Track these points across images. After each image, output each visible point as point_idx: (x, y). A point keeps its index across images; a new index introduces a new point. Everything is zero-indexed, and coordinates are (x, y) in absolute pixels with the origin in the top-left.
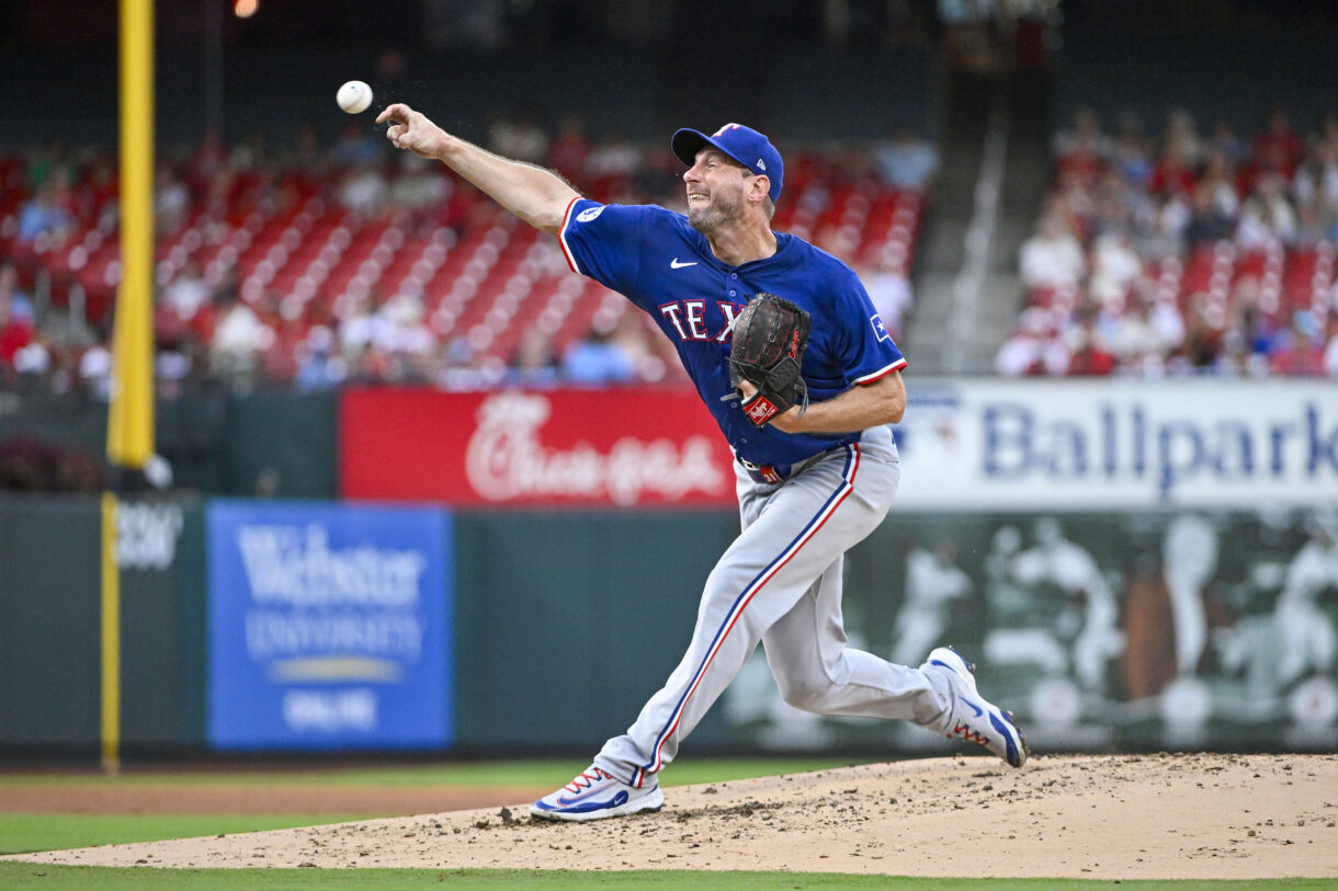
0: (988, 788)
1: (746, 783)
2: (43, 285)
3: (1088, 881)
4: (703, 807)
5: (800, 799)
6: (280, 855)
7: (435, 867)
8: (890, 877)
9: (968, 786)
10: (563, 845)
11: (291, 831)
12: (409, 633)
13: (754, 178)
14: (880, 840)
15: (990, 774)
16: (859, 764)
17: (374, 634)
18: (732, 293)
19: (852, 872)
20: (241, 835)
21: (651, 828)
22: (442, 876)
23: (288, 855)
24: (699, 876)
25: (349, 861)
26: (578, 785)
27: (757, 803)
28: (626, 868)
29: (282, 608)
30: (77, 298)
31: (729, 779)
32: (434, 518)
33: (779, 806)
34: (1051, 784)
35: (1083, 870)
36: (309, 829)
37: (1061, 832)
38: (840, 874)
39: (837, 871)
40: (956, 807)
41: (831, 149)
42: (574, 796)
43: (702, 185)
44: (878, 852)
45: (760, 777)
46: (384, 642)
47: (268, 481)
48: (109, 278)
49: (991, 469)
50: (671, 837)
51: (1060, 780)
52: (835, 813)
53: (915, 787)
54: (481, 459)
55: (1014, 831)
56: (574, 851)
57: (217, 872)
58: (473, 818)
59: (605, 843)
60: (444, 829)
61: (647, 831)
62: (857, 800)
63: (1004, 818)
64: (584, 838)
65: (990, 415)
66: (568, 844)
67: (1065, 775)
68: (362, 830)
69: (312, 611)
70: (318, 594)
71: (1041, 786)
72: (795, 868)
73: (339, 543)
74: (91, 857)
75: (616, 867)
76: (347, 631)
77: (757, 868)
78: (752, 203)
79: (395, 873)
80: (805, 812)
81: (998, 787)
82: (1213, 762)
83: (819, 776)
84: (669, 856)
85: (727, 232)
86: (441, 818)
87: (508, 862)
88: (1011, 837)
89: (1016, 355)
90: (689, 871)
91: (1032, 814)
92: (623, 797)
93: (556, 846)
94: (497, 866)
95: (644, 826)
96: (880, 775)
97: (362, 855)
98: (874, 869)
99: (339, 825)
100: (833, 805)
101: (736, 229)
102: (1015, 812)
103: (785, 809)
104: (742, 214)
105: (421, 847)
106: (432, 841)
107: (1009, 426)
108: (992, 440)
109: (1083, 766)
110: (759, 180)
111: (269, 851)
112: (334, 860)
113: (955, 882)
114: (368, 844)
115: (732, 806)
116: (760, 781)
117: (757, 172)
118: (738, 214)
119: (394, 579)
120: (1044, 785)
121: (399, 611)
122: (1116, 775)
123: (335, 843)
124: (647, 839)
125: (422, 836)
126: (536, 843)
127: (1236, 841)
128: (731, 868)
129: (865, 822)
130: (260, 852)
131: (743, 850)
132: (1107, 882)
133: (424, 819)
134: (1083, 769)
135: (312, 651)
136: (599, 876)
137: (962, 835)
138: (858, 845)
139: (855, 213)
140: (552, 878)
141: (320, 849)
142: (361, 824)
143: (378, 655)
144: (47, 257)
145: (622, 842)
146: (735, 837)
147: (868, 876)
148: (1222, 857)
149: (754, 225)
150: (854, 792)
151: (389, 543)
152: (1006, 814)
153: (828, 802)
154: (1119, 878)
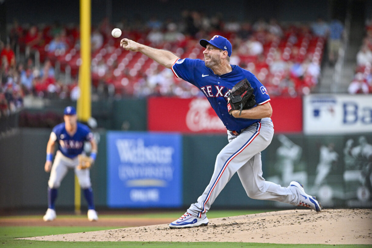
0: (302, 219)
1: (234, 217)
2: (58, 65)
3: (326, 245)
4: (221, 224)
5: (249, 222)
6: (100, 238)
7: (143, 241)
8: (270, 244)
9: (297, 218)
10: (180, 235)
11: (104, 231)
12: (169, 172)
13: (223, 52)
14: (269, 234)
15: (304, 215)
16: (267, 212)
17: (158, 172)
18: (219, 83)
19: (260, 242)
20: (89, 232)
21: (205, 230)
22: (143, 243)
23: (102, 238)
24: (216, 243)
25: (119, 239)
26: (182, 218)
27: (236, 223)
28: (196, 241)
29: (130, 164)
30: (68, 70)
31: (230, 216)
32: (176, 137)
33: (242, 224)
34: (320, 217)
35: (326, 242)
36: (109, 230)
37: (320, 231)
38: (256, 243)
39: (256, 242)
40: (292, 224)
41: (298, 24)
42: (181, 221)
43: (208, 55)
44: (268, 237)
45: (239, 215)
46: (161, 174)
47: (126, 125)
48: (77, 64)
49: (345, 121)
50: (210, 233)
51: (323, 216)
52: (258, 226)
53: (282, 218)
54: (191, 119)
55: (308, 231)
56: (183, 236)
57: (80, 242)
58: (156, 227)
59: (192, 234)
60: (147, 230)
61: (204, 231)
62: (265, 222)
63: (305, 227)
64: (186, 233)
65: (345, 106)
66: (181, 234)
67: (325, 215)
68: (124, 231)
69: (139, 165)
70: (141, 160)
71: (317, 218)
72: (244, 241)
73: (148, 144)
74: (47, 238)
75: (194, 241)
76: (150, 171)
77: (233, 241)
78: (223, 59)
79: (131, 243)
80: (249, 225)
81: (305, 218)
82: (367, 211)
83: (256, 215)
84: (209, 238)
85: (216, 67)
86: (147, 227)
87: (164, 240)
88: (306, 233)
89: (354, 87)
90: (214, 242)
91: (313, 226)
92: (196, 221)
93: (178, 235)
94: (160, 241)
95: (203, 229)
96: (273, 215)
97: (123, 238)
98: (266, 241)
99: (118, 229)
100: (258, 223)
101: (219, 66)
102: (308, 225)
103: (244, 225)
104: (220, 62)
105: (140, 236)
106: (143, 234)
107: (350, 109)
108: (345, 113)
109: (330, 212)
110: (224, 52)
111: (97, 237)
112: (115, 239)
113: (288, 245)
114: (125, 235)
115: (229, 224)
116: (239, 216)
117: (224, 50)
118: (219, 62)
119: (164, 155)
120: (318, 218)
121: (166, 165)
122: (339, 215)
123: (116, 234)
124: (204, 233)
125: (140, 232)
126: (172, 234)
127: (370, 234)
128: (226, 241)
129: (265, 228)
130: (94, 237)
131: (230, 236)
132: (331, 245)
133: (142, 228)
134: (330, 213)
135: (139, 178)
136: (188, 244)
137: (293, 232)
138: (263, 235)
139: (305, 43)
140: (175, 244)
141: (111, 236)
142: (124, 229)
143: (159, 178)
144: (59, 57)
145: (196, 234)
146: (228, 233)
147: (264, 243)
148: (366, 238)
149: (224, 65)
150: (264, 220)
151: (163, 144)
152: (305, 226)
153: (257, 222)
154: (335, 244)
